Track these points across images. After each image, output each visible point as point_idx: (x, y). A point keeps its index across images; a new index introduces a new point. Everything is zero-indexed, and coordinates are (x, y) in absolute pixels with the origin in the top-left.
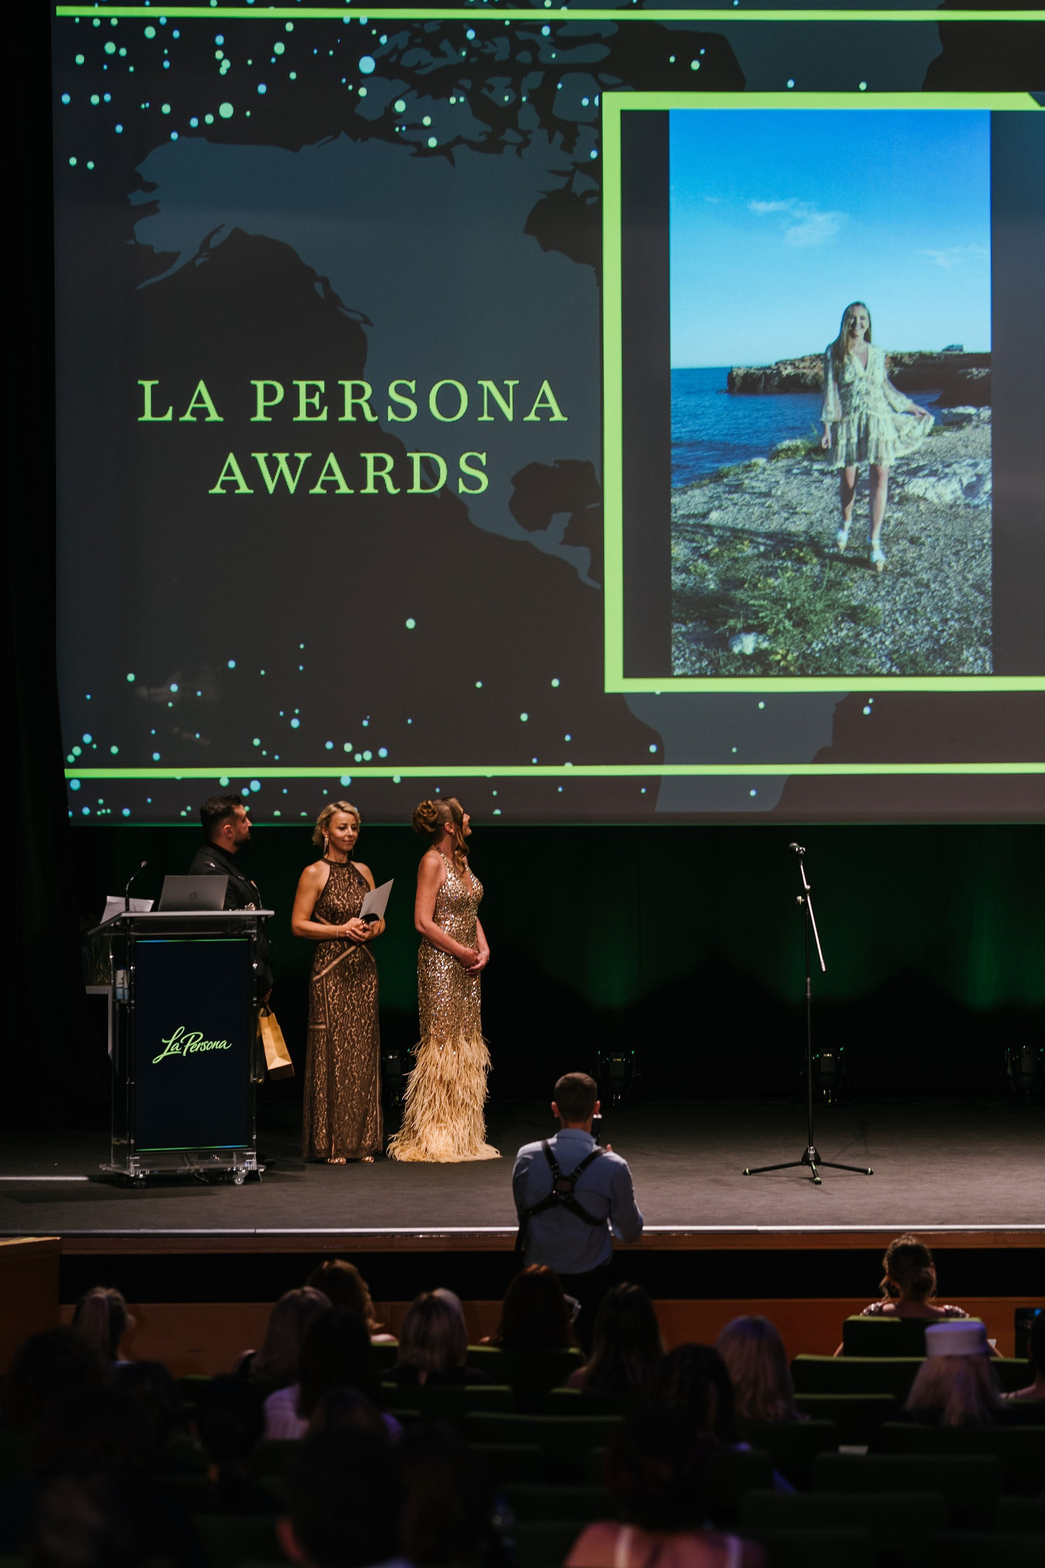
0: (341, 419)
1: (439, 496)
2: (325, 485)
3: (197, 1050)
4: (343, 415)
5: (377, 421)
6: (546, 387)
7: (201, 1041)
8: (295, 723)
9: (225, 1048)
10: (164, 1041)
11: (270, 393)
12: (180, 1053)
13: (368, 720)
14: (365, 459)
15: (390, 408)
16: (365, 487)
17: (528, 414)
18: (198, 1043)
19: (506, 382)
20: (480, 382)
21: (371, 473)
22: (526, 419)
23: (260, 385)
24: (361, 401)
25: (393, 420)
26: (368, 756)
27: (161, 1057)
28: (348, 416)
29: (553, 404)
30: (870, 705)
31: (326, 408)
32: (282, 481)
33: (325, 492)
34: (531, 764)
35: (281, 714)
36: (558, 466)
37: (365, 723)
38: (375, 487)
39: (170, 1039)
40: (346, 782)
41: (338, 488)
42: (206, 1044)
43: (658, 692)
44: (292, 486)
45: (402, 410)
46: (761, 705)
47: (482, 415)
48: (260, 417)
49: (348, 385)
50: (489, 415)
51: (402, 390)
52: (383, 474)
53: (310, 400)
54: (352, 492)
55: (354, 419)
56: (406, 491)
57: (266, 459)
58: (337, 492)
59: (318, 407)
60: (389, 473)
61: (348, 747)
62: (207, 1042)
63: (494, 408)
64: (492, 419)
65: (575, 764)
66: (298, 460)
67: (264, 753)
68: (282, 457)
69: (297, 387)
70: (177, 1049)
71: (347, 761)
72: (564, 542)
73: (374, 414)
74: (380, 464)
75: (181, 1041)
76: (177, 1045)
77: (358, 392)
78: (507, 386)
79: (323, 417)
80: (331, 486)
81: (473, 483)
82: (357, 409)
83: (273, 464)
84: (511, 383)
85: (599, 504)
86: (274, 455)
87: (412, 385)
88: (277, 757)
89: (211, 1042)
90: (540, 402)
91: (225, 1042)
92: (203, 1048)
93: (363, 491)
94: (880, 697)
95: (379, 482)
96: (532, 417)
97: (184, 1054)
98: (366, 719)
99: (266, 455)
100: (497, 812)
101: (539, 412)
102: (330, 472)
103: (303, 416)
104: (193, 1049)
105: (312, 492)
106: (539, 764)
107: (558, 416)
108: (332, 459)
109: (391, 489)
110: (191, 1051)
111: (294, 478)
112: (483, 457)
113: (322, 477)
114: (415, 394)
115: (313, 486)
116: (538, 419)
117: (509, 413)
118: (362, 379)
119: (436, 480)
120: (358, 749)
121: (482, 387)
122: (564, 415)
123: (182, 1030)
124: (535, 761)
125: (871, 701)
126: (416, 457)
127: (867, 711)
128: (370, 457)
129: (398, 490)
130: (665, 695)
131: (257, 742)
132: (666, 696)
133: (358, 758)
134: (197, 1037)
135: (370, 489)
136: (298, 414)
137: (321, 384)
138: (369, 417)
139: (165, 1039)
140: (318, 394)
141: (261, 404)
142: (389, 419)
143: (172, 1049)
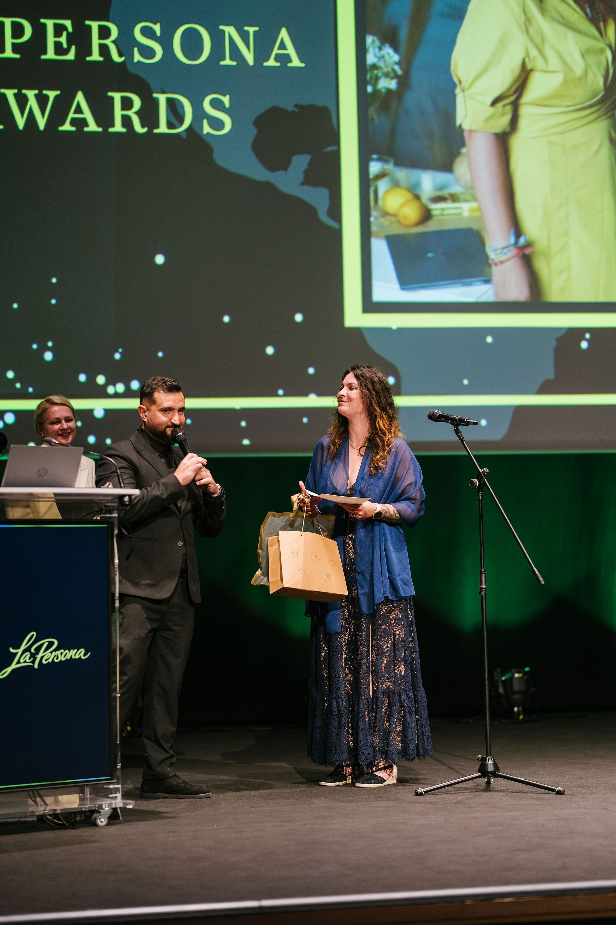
0: (88, 59)
1: (184, 136)
2: (74, 122)
3: (50, 660)
4: (90, 54)
5: (124, 62)
6: (284, 34)
7: (55, 650)
8: (48, 356)
9: (83, 658)
10: (12, 650)
11: (18, 31)
12: (31, 664)
13: (121, 353)
14: (112, 99)
15: (136, 50)
16: (113, 125)
17: (267, 60)
18: (51, 652)
19: (246, 28)
20: (221, 27)
21: (118, 113)
22: (265, 64)
23: (8, 22)
24: (108, 42)
25: (139, 62)
26: (120, 388)
27: (9, 670)
28: (96, 56)
29: (291, 50)
30: (587, 340)
31: (73, 48)
32: (31, 119)
33: (73, 129)
34: (277, 395)
35: (35, 346)
36: (296, 110)
37: (117, 356)
38: (124, 125)
39: (19, 647)
40: (99, 414)
41: (87, 125)
42: (61, 654)
43: (394, 327)
44: (42, 123)
45: (148, 52)
46: (489, 339)
47: (224, 59)
48: (9, 53)
49: (95, 26)
50: (231, 59)
51: (148, 33)
52: (131, 113)
53: (57, 39)
54: (100, 129)
55: (102, 59)
56: (152, 132)
57: (15, 95)
58: (86, 129)
59: (65, 46)
60: (137, 113)
61: (101, 380)
62: (62, 651)
63: (236, 53)
64: (234, 63)
65: (320, 394)
66: (47, 98)
67: (18, 386)
68: (31, 94)
69: (45, 26)
70: (28, 661)
71: (101, 393)
72: (303, 184)
73: (121, 55)
74: (127, 104)
75: (33, 650)
76: (28, 654)
77: (104, 33)
78: (247, 33)
79: (71, 56)
80: (80, 123)
81: (217, 124)
82: (104, 50)
83: (22, 101)
84: (251, 30)
85: (334, 148)
86: (24, 91)
87: (157, 28)
88: (31, 390)
89: (67, 651)
90: (279, 48)
91: (82, 651)
92: (57, 659)
93: (111, 130)
94: (595, 332)
95: (127, 121)
96: (272, 62)
97: (36, 666)
98: (117, 351)
99: (16, 91)
100: (246, 442)
101: (278, 58)
102: (79, 110)
103: (50, 55)
104: (46, 660)
105: (61, 129)
106: (286, 395)
107: (296, 62)
108: (80, 98)
109: (139, 129)
110: (44, 662)
111: (43, 114)
112: (226, 100)
113: (71, 115)
114: (160, 36)
115: (63, 123)
116: (278, 64)
117: (250, 58)
118: (108, 20)
119: (181, 120)
120: (111, 381)
121: (223, 32)
122: (302, 61)
123: (33, 635)
124: (281, 392)
125: (588, 336)
126: (162, 99)
127: (584, 345)
128: (117, 97)
129: (145, 130)
130: (400, 330)
131: (10, 375)
132: (402, 331)
133: (111, 390)
134: (51, 644)
135: (118, 127)
136: (45, 53)
137: (68, 23)
138: (116, 58)
139: (13, 648)
140: (65, 33)
141: (9, 41)
142: (136, 60)
143: (22, 661)
